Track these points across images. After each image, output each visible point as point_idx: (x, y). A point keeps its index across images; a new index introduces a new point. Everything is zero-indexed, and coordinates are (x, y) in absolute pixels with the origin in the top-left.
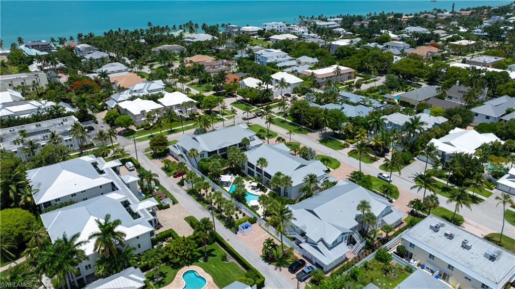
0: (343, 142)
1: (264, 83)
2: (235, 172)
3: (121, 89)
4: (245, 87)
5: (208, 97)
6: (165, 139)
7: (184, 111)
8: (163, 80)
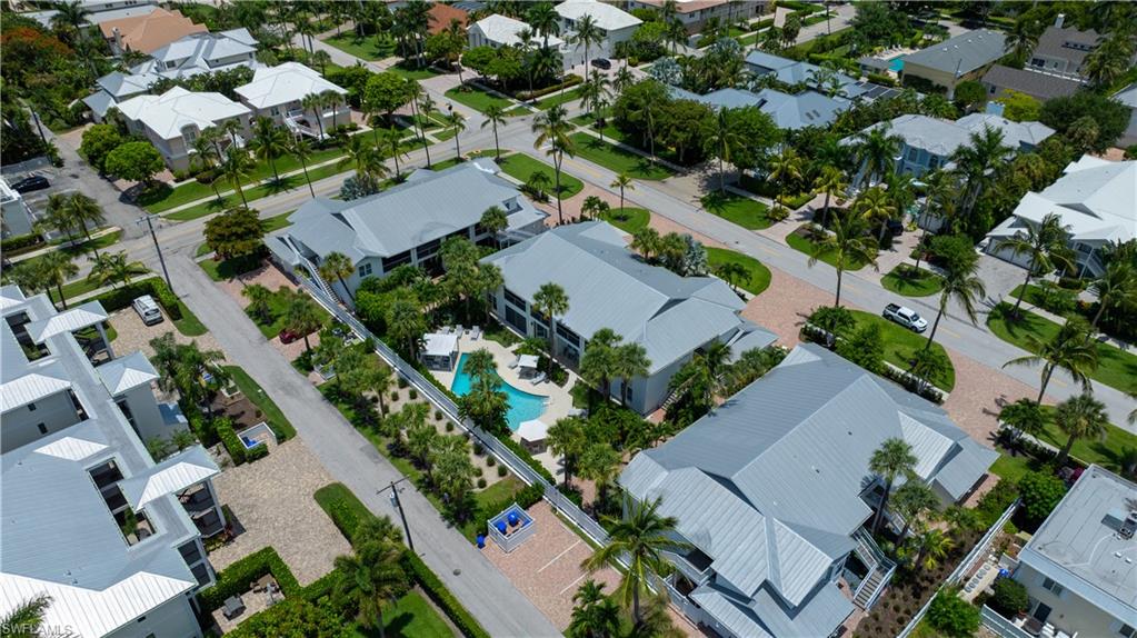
0: (769, 203)
1: (538, 31)
2: (469, 317)
3: (135, 58)
4: (483, 45)
5: (380, 76)
6: (250, 216)
7: (312, 120)
8: (251, 30)
